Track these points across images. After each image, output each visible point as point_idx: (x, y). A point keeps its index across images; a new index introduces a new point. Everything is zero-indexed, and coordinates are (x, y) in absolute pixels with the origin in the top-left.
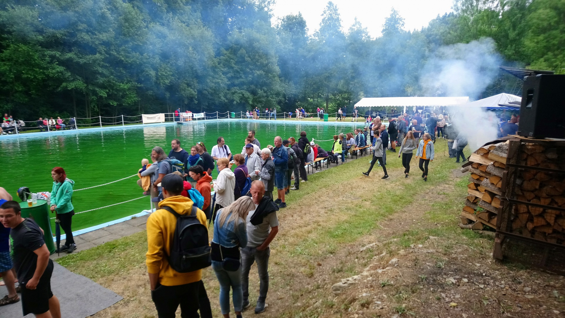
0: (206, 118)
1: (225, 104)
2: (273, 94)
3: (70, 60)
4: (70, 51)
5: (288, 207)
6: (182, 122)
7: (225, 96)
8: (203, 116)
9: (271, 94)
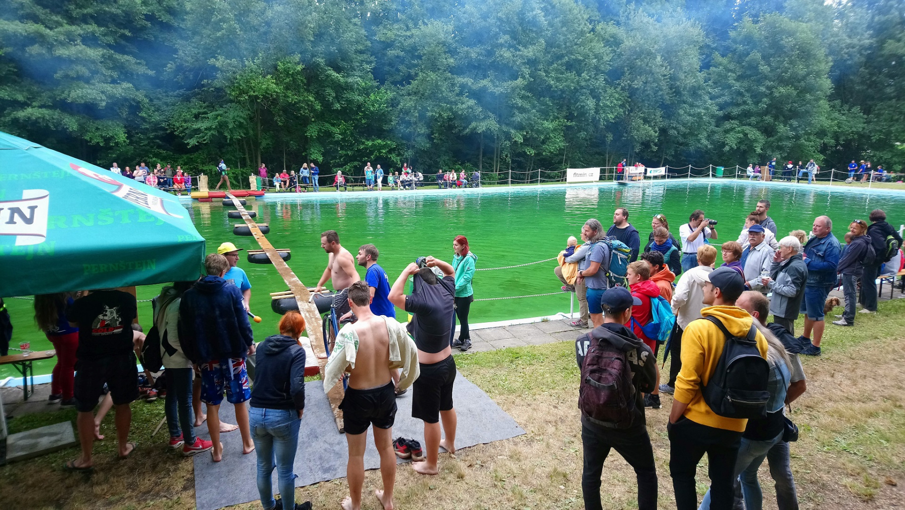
0: (668, 177)
1: (707, 152)
2: (810, 134)
3: (484, 90)
4: (485, 77)
5: (823, 356)
6: (627, 182)
7: (708, 138)
8: (663, 173)
9: (807, 134)
